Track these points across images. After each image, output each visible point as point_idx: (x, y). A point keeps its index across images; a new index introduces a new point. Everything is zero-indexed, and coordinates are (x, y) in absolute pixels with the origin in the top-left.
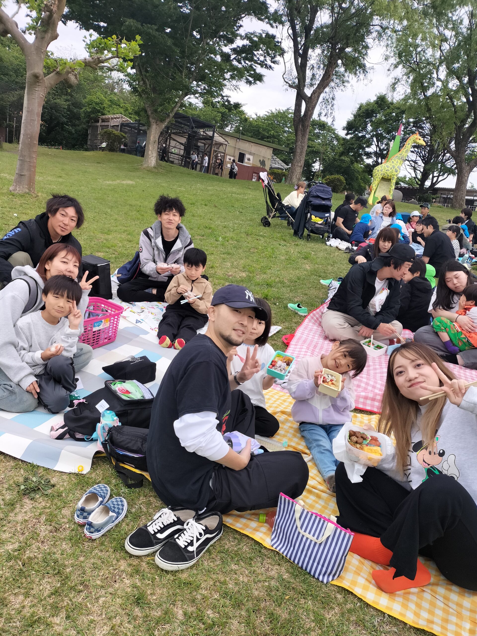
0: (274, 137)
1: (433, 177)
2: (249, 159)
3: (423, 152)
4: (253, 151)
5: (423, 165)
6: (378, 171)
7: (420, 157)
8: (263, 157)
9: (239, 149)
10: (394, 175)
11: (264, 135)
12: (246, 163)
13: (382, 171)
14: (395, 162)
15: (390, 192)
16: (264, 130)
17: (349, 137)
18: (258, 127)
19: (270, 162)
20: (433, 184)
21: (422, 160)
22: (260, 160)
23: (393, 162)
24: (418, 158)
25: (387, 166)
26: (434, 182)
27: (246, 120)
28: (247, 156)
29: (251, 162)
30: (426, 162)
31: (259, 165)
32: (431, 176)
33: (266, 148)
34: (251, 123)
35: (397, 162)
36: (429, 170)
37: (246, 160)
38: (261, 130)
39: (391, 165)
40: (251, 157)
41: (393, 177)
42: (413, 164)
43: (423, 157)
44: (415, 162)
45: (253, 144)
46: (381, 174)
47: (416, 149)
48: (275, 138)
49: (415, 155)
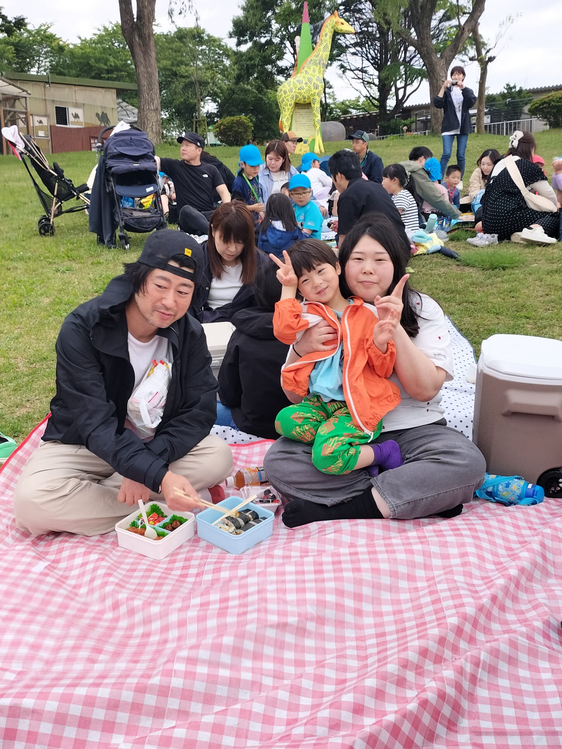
0: (117, 69)
1: (397, 90)
2: (76, 116)
3: (372, 52)
4: (80, 101)
5: (376, 73)
6: (285, 92)
7: (368, 60)
8: (102, 107)
9: (53, 101)
10: (314, 95)
11: (99, 69)
12: (73, 123)
13: (291, 91)
14: (311, 72)
15: (315, 126)
16: (98, 60)
17: (244, 48)
18: (85, 57)
19: (115, 113)
20: (400, 102)
21: (372, 64)
22: (97, 115)
23: (306, 72)
24: (366, 63)
25: (298, 81)
26: (400, 97)
27: (61, 49)
28: (71, 111)
29: (81, 119)
30: (379, 66)
31: (98, 123)
32: (393, 89)
33: (103, 91)
34: (72, 53)
35: (314, 71)
36: (387, 79)
37: (71, 118)
38: (92, 61)
39: (304, 77)
40: (80, 112)
41: (314, 99)
42: (360, 74)
43: (373, 58)
44: (363, 70)
45: (77, 88)
46: (292, 98)
47: (359, 49)
48: (121, 71)
49: (358, 58)
